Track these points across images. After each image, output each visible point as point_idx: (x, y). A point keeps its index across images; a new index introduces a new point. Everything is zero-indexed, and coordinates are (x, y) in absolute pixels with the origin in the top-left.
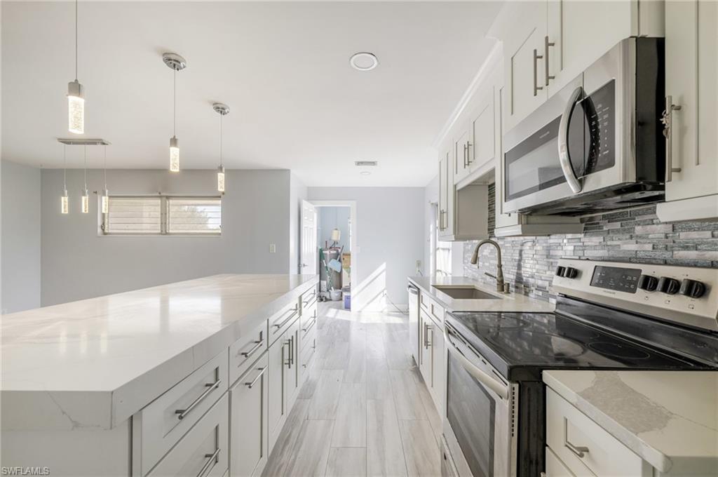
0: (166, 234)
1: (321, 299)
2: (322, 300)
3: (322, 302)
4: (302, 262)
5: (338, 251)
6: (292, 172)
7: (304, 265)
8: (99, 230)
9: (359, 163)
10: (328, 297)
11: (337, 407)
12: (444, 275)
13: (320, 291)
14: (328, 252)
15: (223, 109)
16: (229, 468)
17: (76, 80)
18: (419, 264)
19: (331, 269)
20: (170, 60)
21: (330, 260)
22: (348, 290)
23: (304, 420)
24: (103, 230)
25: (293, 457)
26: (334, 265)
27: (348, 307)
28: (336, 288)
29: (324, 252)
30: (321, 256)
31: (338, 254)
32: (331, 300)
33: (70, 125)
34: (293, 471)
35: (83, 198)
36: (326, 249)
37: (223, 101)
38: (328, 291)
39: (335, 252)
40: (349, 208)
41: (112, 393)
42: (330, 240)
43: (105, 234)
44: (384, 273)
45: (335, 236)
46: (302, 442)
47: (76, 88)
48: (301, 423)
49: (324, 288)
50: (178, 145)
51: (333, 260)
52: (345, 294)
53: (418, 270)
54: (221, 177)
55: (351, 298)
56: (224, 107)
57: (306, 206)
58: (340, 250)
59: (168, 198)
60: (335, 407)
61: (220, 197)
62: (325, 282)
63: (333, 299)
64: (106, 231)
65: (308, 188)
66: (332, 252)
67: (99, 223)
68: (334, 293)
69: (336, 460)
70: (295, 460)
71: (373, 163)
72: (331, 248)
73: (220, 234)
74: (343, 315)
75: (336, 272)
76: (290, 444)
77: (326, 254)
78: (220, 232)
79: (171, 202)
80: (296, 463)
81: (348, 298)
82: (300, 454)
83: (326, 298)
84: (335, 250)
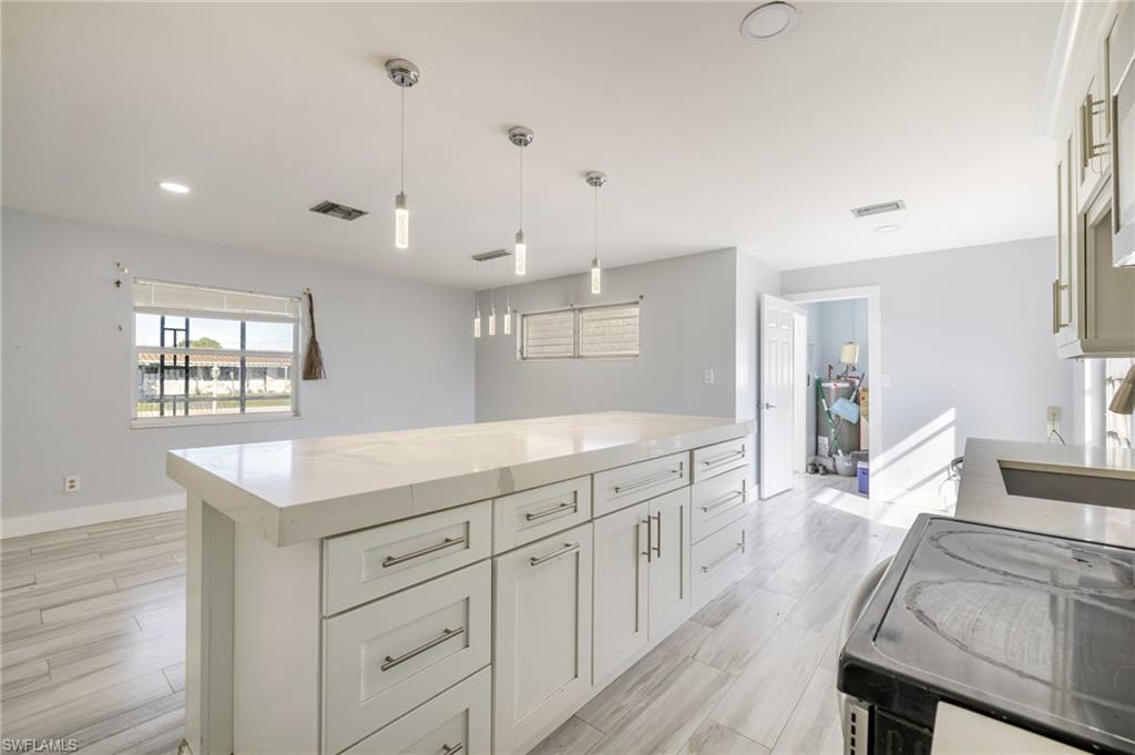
0: (580, 357)
1: (815, 468)
2: (816, 471)
3: (818, 476)
4: (765, 401)
5: (852, 383)
6: (739, 249)
7: (768, 406)
8: (519, 354)
9: (861, 212)
10: (830, 467)
11: (750, 659)
12: (1125, 446)
13: (817, 453)
14: (831, 385)
15: (598, 178)
16: (492, 663)
17: (402, 193)
18: (1054, 414)
19: (837, 416)
20: (515, 136)
21: (837, 399)
22: (865, 458)
23: (688, 657)
24: (522, 354)
25: (643, 704)
26: (842, 409)
27: (864, 490)
28: (846, 452)
29: (823, 385)
30: (819, 392)
31: (853, 388)
32: (836, 473)
33: (397, 241)
34: (633, 724)
35: (491, 318)
36: (830, 380)
37: (596, 167)
38: (830, 455)
39: (847, 385)
40: (866, 299)
41: (281, 509)
42: (840, 363)
43: (523, 359)
44: (952, 429)
45: (848, 355)
46: (666, 689)
47: (401, 200)
48: (679, 661)
49: (824, 450)
50: (524, 240)
51: (841, 400)
52: (860, 465)
53: (1050, 427)
54: (596, 273)
55: (871, 472)
56: (598, 175)
57: (771, 304)
58: (857, 382)
59: (581, 310)
60: (749, 656)
61: (637, 303)
62: (826, 439)
63: (839, 471)
64: (525, 355)
65: (782, 272)
66: (840, 385)
67: (519, 347)
68: (842, 461)
69: (705, 742)
70: (643, 709)
71: (896, 206)
72: (839, 377)
73: (637, 356)
74: (849, 504)
75: (850, 423)
76: (650, 682)
77: (829, 389)
78: (637, 352)
79: (585, 315)
80: (642, 715)
81: (865, 472)
82: (655, 705)
83: (825, 468)
84: (846, 381)
